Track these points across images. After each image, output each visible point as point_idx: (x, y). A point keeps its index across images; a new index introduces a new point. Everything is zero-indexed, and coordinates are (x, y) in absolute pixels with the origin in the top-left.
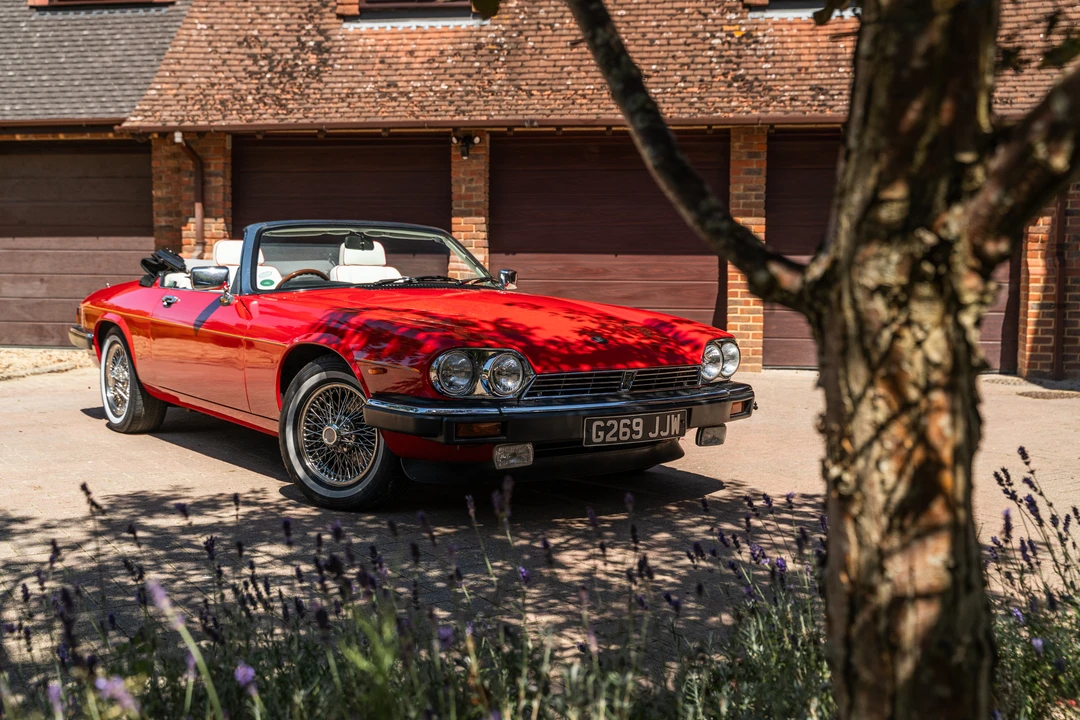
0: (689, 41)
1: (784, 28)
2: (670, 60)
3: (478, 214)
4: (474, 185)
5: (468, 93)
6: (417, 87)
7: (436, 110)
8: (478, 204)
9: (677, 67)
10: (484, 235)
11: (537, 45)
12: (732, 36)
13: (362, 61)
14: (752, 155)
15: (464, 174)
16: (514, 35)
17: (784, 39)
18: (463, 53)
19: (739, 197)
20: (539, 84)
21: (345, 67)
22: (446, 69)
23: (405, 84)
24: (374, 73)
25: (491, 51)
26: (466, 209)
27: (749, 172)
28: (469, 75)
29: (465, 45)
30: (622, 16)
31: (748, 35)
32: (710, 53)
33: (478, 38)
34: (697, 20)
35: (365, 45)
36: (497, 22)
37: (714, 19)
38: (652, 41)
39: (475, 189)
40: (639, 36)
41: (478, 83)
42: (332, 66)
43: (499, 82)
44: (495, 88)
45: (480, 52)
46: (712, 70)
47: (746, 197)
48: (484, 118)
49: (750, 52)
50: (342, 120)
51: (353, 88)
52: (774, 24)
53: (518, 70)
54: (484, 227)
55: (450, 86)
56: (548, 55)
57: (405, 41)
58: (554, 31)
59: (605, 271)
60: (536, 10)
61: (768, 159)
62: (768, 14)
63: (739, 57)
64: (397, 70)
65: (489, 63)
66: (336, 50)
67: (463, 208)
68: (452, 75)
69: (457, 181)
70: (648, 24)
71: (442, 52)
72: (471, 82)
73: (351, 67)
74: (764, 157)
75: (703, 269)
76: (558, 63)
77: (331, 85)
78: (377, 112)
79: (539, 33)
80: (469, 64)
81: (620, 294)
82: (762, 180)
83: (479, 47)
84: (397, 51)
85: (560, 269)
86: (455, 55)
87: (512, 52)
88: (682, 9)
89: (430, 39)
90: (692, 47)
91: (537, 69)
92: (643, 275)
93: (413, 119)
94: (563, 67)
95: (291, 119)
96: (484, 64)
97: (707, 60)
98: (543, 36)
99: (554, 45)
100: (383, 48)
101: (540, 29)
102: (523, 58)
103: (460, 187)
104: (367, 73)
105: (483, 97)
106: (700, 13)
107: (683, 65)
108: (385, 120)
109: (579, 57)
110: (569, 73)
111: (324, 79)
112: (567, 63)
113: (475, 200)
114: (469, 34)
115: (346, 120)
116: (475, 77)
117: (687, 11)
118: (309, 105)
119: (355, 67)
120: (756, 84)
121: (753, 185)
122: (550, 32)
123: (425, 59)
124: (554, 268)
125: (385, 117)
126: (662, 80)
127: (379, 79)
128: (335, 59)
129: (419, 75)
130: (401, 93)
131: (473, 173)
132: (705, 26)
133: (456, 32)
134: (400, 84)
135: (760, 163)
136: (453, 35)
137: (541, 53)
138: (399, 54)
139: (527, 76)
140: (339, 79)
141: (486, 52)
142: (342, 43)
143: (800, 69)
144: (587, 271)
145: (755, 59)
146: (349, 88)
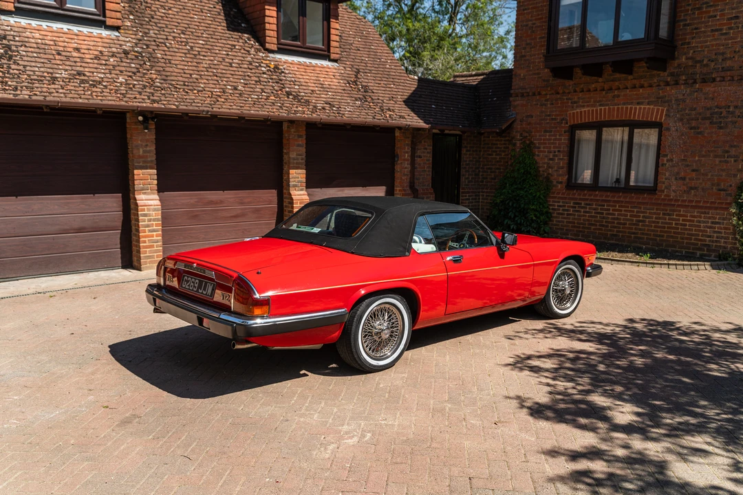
0: (250, 67)
1: (291, 66)
2: (247, 78)
3: (151, 168)
4: (148, 149)
5: (145, 87)
6: (102, 78)
7: (135, 98)
8: (152, 161)
9: (253, 82)
10: (156, 182)
11: (165, 57)
12: (269, 67)
13: (41, 51)
14: (300, 136)
15: (141, 141)
16: (145, 47)
17: (295, 72)
18: (118, 55)
19: (294, 159)
20: (185, 85)
21: (30, 54)
22: (114, 66)
23: (91, 74)
24: (58, 62)
25: (137, 57)
26: (144, 165)
27: (299, 145)
28: (134, 73)
29: (114, 50)
30: (203, 44)
31: (276, 67)
32: (265, 76)
33: (121, 45)
34: (245, 54)
35: (33, 38)
36: (126, 35)
37: (254, 55)
38: (231, 64)
39: (149, 152)
40: (221, 60)
41: (144, 79)
42: (18, 51)
43: (158, 80)
44: (158, 84)
45: (129, 56)
46: (273, 87)
47: (297, 159)
48: (174, 107)
49: (284, 78)
50: (68, 100)
51: (51, 73)
52: (284, 63)
53: (164, 73)
54: (156, 177)
55: (126, 80)
56: (176, 65)
57: (67, 40)
58: (168, 48)
59: (221, 202)
60: (147, 31)
61: (306, 139)
62: (278, 56)
63: (281, 80)
64: (75, 62)
65: (141, 65)
66: (11, 38)
67: (141, 164)
68: (121, 72)
69: (137, 146)
70: (221, 52)
71: (101, 52)
72: (138, 78)
73: (35, 55)
74: (305, 137)
75: (270, 198)
76: (187, 71)
77: (28, 68)
78: (91, 95)
79: (160, 48)
80: (128, 65)
81: (229, 215)
82: (304, 150)
83: (126, 53)
84: (65, 47)
85: (196, 202)
86: (112, 56)
87: (152, 59)
88: (235, 46)
89: (84, 40)
90: (253, 71)
91: (175, 74)
92: (242, 203)
93: (123, 103)
94: (191, 75)
95: (24, 95)
96: (138, 66)
97: (266, 80)
98: (164, 51)
99: (174, 58)
100: (52, 43)
101: (158, 45)
102: (160, 64)
103: (139, 149)
104: (53, 62)
105: (157, 91)
106: (244, 50)
107: (256, 81)
108: (104, 102)
109: (194, 68)
110: (197, 79)
111: (20, 62)
112: (191, 72)
113: (149, 159)
114: (112, 41)
115: (73, 100)
116: (138, 74)
117: (237, 47)
118: (26, 84)
119: (39, 55)
120: (300, 98)
121: (300, 153)
122: (166, 49)
123: (92, 56)
124: (192, 201)
125: (101, 100)
126: (252, 90)
127: (67, 68)
128: (16, 46)
129: (96, 68)
130: (93, 81)
131: (147, 140)
132: (252, 58)
133: (101, 38)
134: (88, 74)
135: (302, 141)
136: (100, 40)
137: (170, 63)
138: (69, 50)
139: (172, 78)
140: (33, 64)
141: (133, 57)
142: (12, 33)
143: (312, 91)
144: (211, 203)
145: (288, 82)
146: (48, 73)
